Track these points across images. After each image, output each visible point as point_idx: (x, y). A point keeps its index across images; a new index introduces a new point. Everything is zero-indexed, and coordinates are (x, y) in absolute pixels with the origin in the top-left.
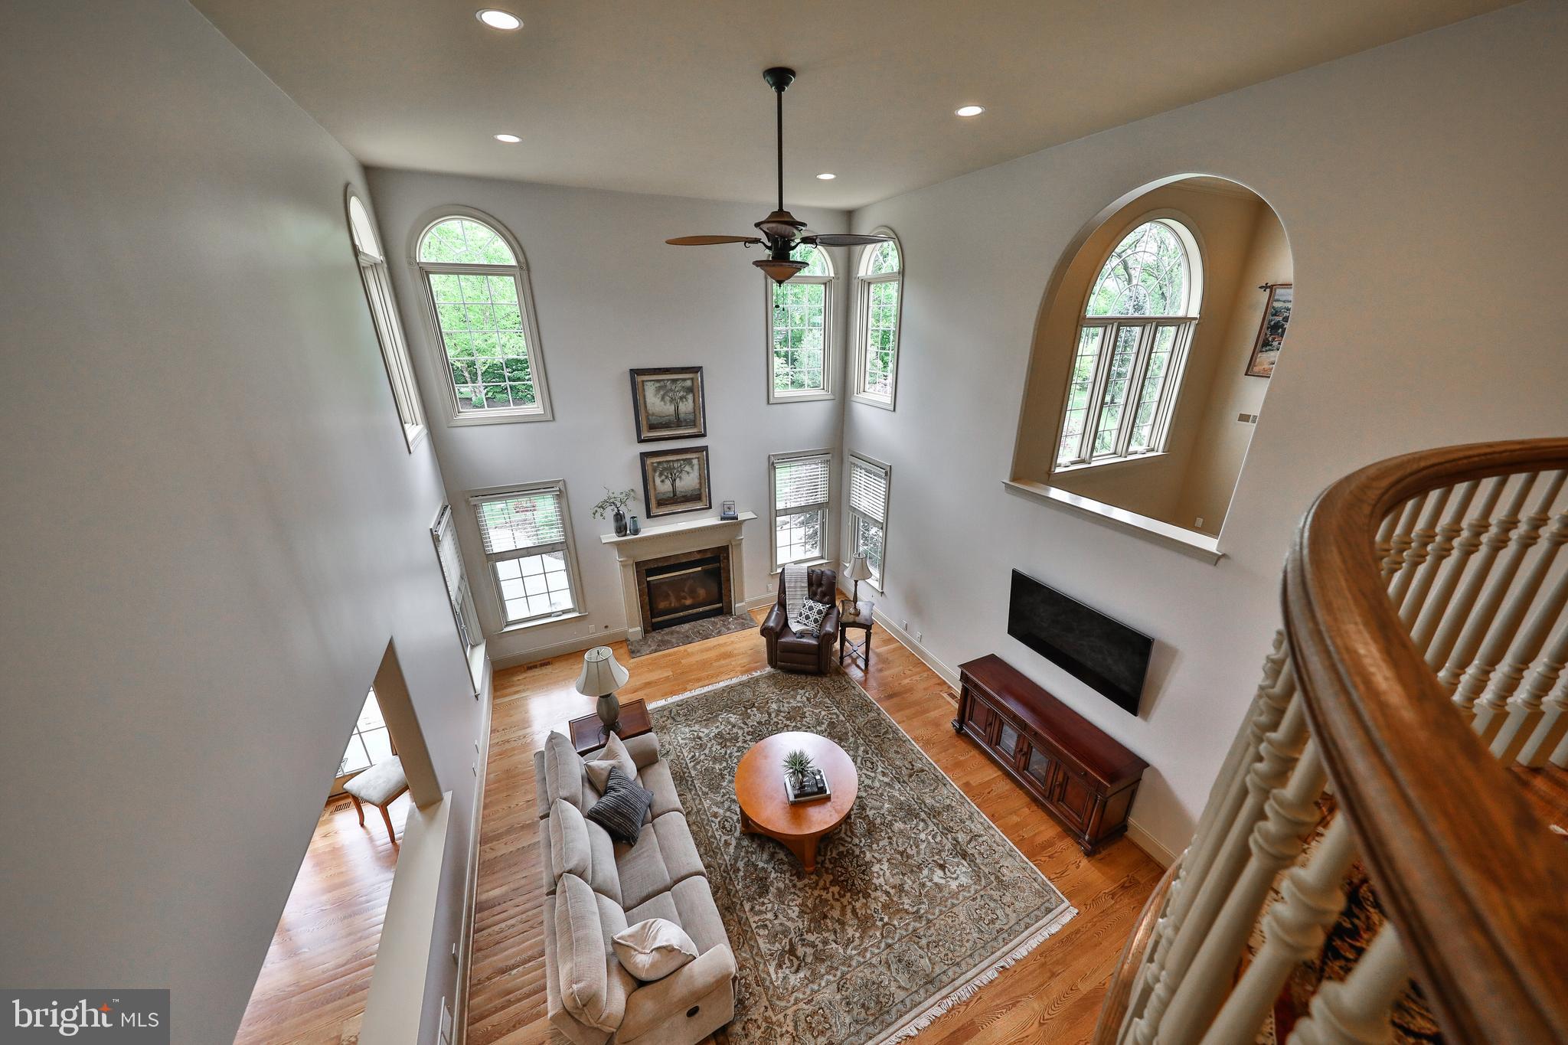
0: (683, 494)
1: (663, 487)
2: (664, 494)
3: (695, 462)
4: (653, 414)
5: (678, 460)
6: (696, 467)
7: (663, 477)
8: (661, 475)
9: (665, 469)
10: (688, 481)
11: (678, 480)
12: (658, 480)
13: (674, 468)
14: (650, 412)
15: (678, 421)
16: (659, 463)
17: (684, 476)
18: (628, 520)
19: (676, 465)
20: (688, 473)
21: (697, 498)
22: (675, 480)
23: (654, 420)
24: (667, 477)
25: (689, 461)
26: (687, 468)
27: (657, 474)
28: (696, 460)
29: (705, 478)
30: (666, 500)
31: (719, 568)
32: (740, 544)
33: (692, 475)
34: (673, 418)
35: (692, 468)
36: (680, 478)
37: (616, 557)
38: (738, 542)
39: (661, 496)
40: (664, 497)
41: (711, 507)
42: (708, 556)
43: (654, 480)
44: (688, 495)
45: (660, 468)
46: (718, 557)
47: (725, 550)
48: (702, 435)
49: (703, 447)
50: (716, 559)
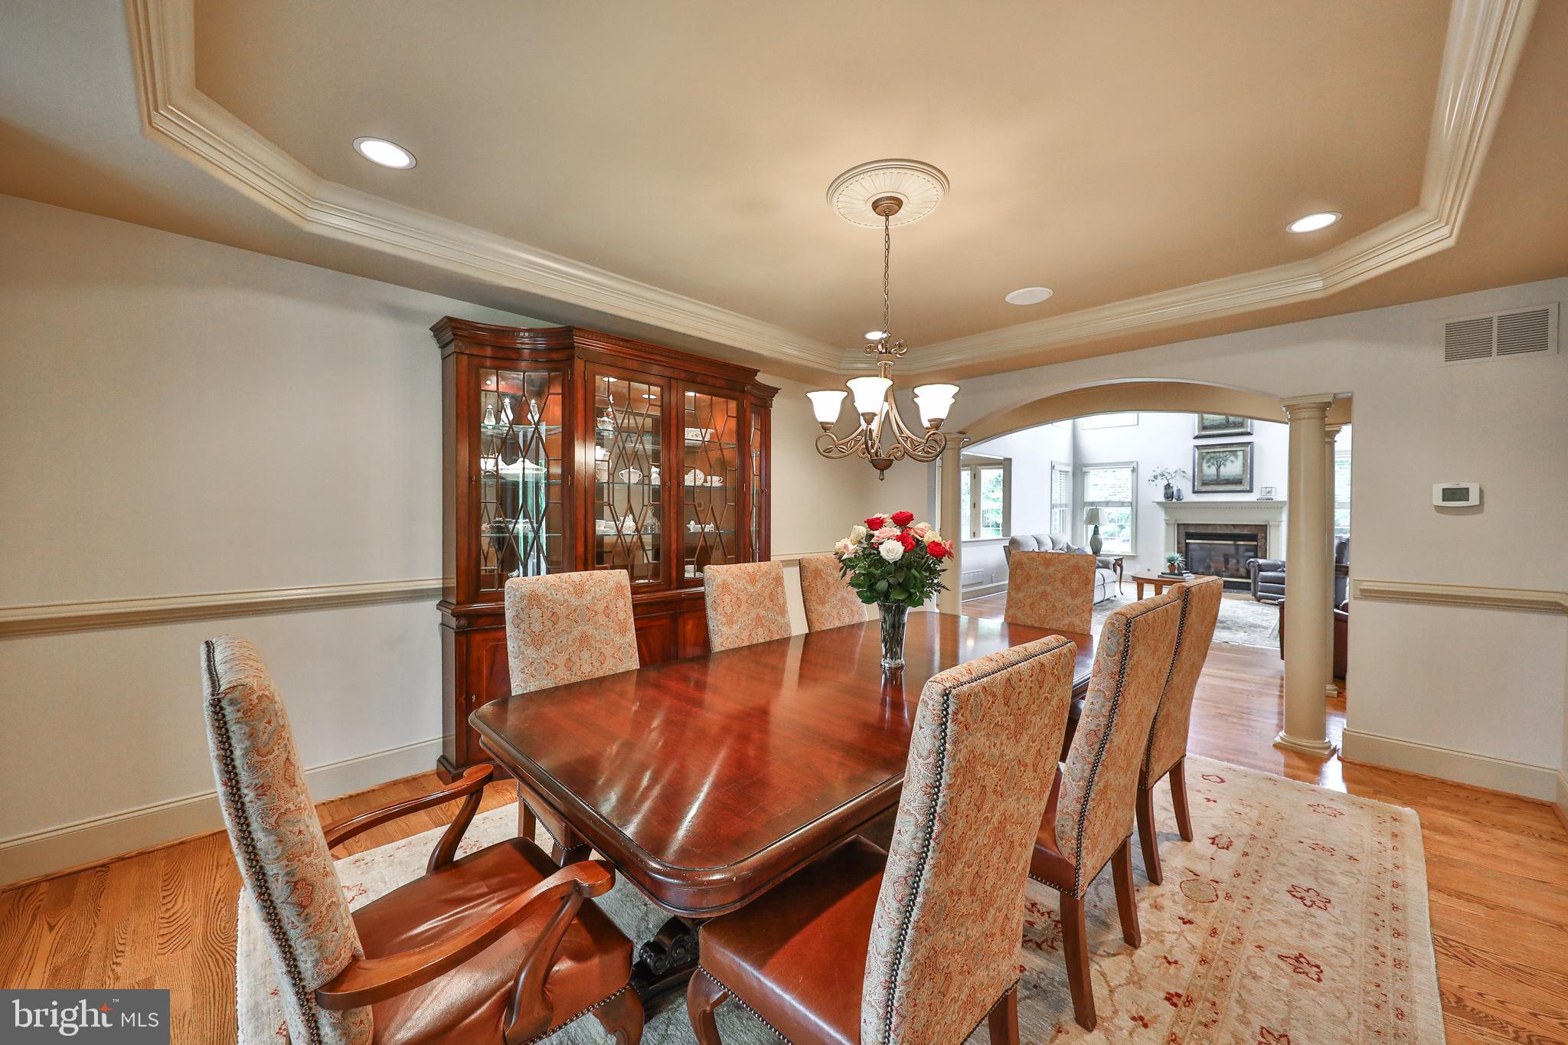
0: (1226, 478)
1: (1210, 471)
2: (1209, 476)
3: (1240, 454)
4: (1207, 419)
5: (1224, 452)
6: (1241, 458)
7: (1210, 464)
8: (1208, 462)
9: (1212, 458)
10: (1232, 468)
11: (1222, 467)
12: (1205, 466)
13: (1220, 458)
14: (1205, 418)
15: (1226, 424)
16: (1208, 453)
17: (1228, 463)
18: (1175, 490)
19: (1222, 455)
20: (1232, 462)
21: (1239, 482)
22: (1220, 467)
23: (1206, 422)
24: (1213, 464)
25: (1234, 453)
26: (1232, 458)
27: (1205, 461)
28: (1241, 452)
29: (1249, 467)
30: (1211, 481)
31: (1256, 546)
32: (1279, 526)
33: (1235, 464)
34: (1224, 422)
35: (1237, 457)
36: (1225, 465)
37: (1161, 516)
38: (1277, 523)
39: (1205, 478)
40: (1210, 479)
41: (1251, 491)
42: (1245, 532)
43: (1202, 465)
44: (1231, 479)
45: (1208, 456)
46: (1256, 533)
47: (1263, 528)
48: (1249, 434)
49: (1249, 443)
50: (1253, 538)
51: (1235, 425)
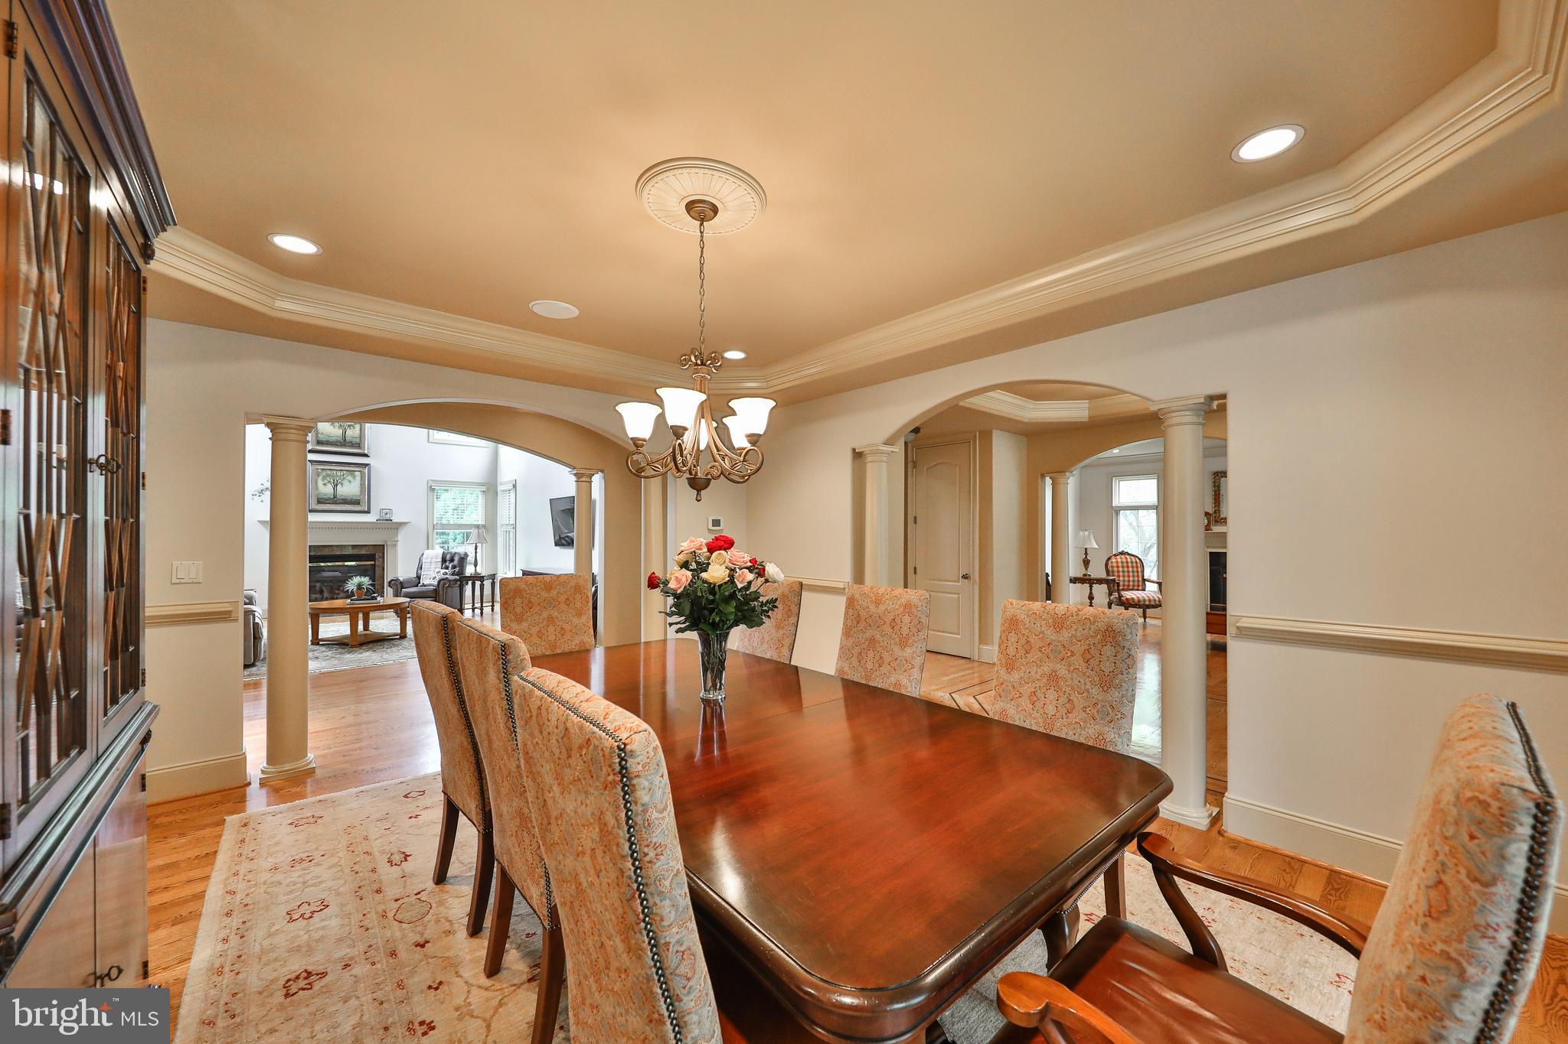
0: (343, 497)
1: (324, 489)
2: (325, 494)
4: (322, 434)
5: (341, 470)
6: (358, 478)
7: (326, 481)
8: (323, 479)
9: (328, 475)
10: (350, 488)
11: (339, 486)
12: (320, 483)
13: (337, 476)
14: (320, 431)
15: (344, 442)
16: (323, 469)
17: (345, 482)
19: (339, 473)
20: (350, 482)
21: (357, 502)
22: (337, 485)
23: (321, 437)
24: (329, 482)
25: (351, 472)
26: (350, 478)
27: (320, 478)
28: (359, 473)
29: (367, 488)
30: (327, 500)
31: (374, 565)
32: (396, 542)
33: (353, 484)
34: (340, 439)
35: (354, 477)
36: (342, 484)
38: (394, 540)
39: (321, 496)
40: (324, 497)
41: (368, 512)
42: (363, 552)
43: (316, 483)
44: (349, 499)
45: (324, 473)
46: (373, 553)
47: (381, 548)
48: (366, 455)
49: (367, 465)
50: (371, 557)
51: (352, 445)
